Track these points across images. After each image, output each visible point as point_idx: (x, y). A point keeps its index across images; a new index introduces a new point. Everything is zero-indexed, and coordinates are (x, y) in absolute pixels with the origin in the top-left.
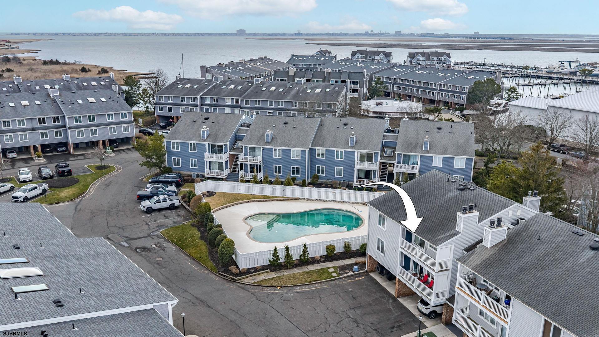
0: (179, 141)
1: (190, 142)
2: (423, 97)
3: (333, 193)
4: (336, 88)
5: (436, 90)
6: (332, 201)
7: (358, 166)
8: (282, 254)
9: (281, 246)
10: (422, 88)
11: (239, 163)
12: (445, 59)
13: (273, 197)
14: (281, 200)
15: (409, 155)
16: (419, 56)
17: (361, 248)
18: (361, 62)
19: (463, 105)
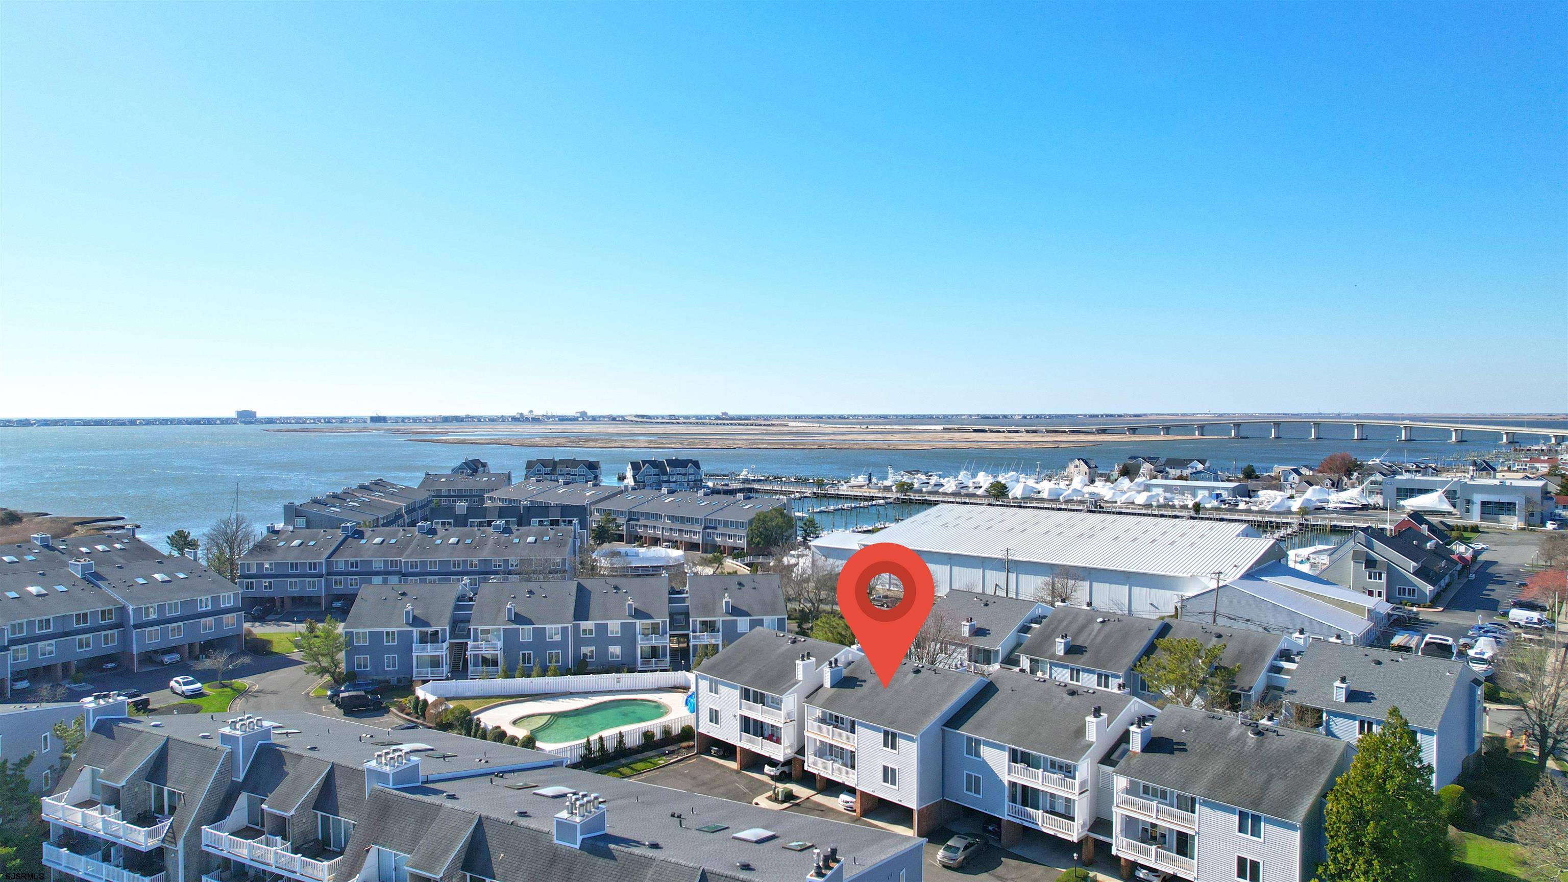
0: (367, 630)
1: (385, 630)
2: (679, 539)
3: (617, 680)
4: (559, 534)
6: (618, 691)
7: (641, 642)
9: (594, 738)
10: (676, 525)
11: (469, 653)
13: (533, 695)
15: (707, 622)
16: (648, 467)
17: (682, 731)
19: (743, 549)
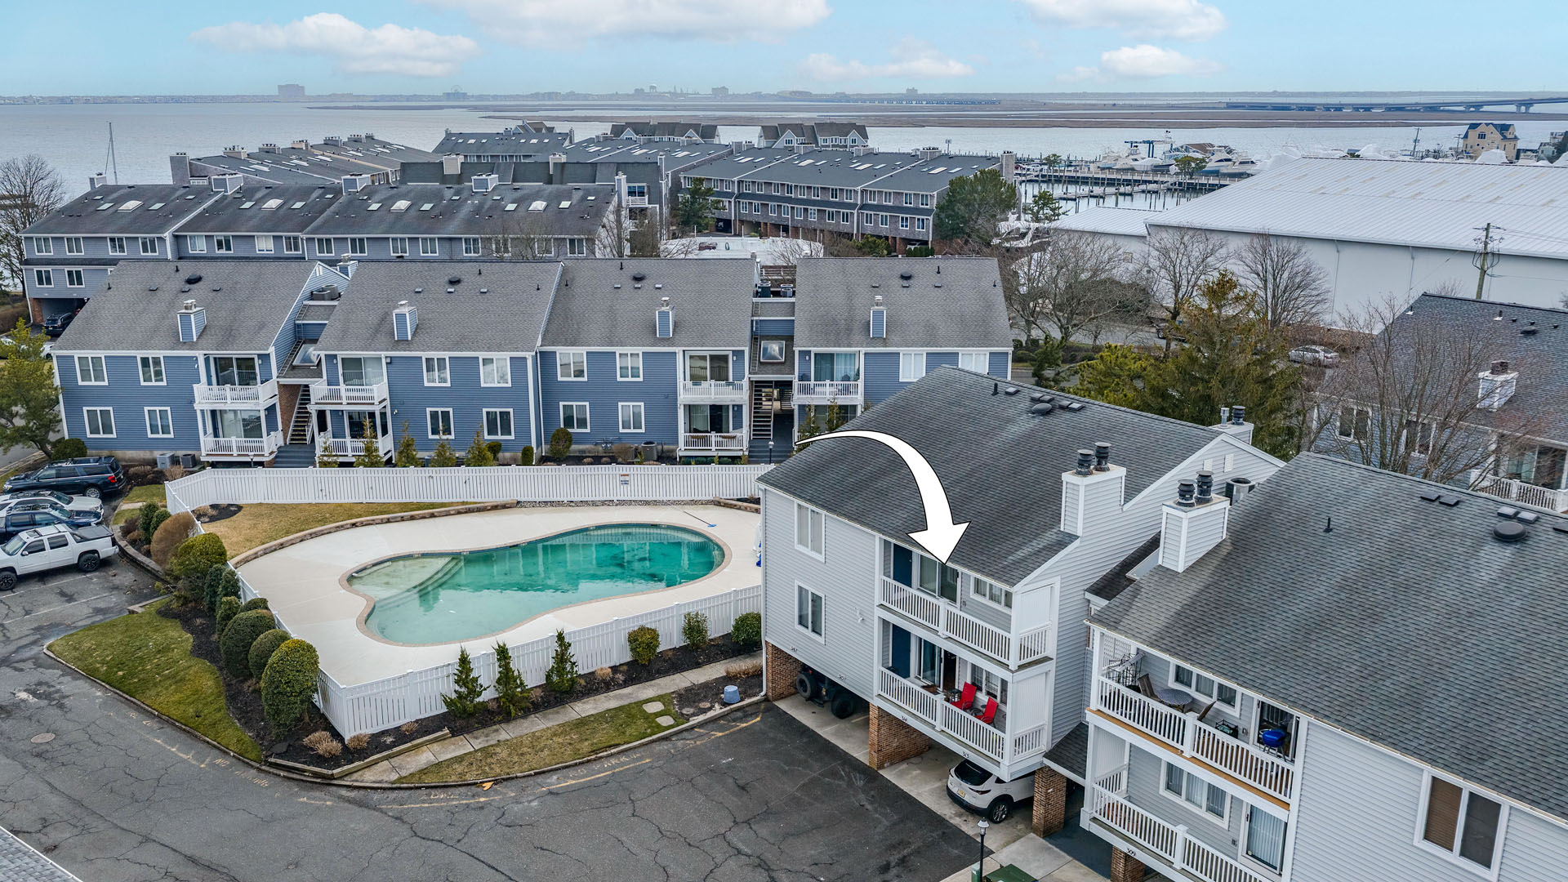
0: (101, 354)
1: (140, 354)
2: (818, 226)
3: (622, 478)
4: (589, 198)
5: (852, 206)
6: (622, 503)
7: (688, 394)
8: (486, 675)
9: (481, 649)
10: (814, 203)
11: (312, 408)
12: (854, 141)
13: (433, 505)
14: (459, 513)
15: (832, 355)
16: (789, 135)
17: (737, 628)
18: (645, 144)
19: (926, 243)
